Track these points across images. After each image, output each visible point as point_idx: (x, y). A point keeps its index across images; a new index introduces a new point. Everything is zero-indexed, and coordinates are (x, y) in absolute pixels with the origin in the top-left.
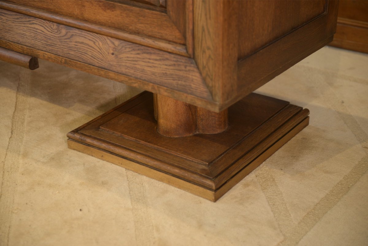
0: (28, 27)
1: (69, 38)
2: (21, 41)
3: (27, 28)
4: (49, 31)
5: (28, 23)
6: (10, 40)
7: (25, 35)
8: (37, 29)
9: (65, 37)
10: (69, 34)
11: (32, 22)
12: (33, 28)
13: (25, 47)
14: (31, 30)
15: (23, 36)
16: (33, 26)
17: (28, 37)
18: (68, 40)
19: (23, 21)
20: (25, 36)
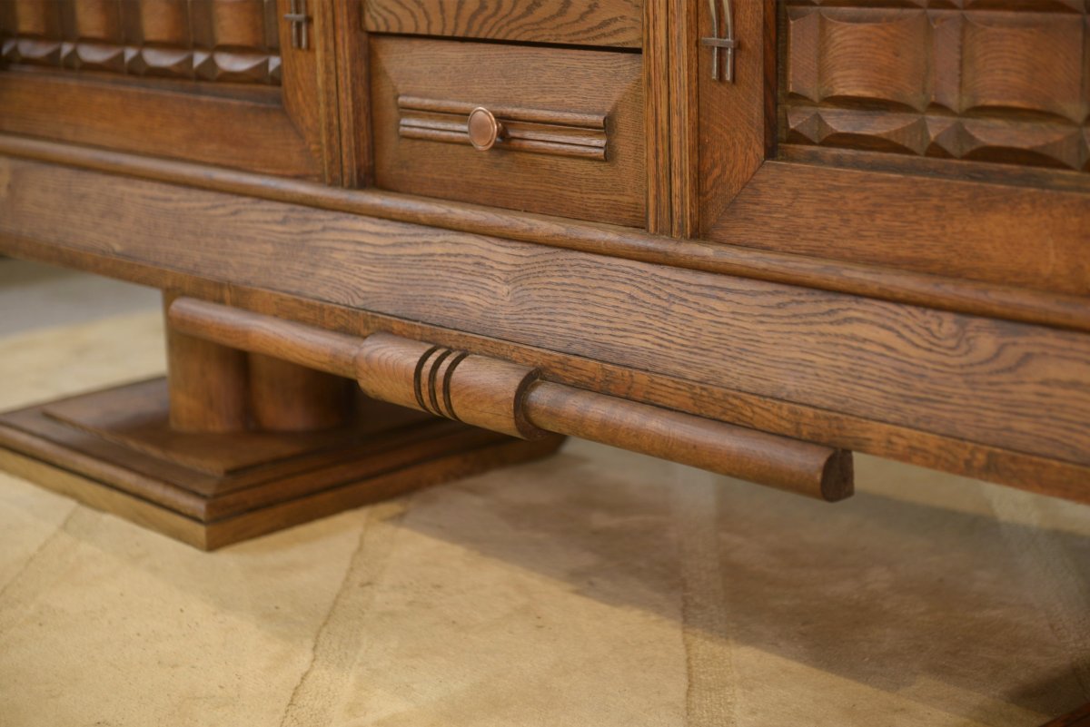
0: (822, 334)
1: (1010, 369)
2: (792, 388)
3: (822, 339)
4: (918, 346)
5: (828, 319)
6: (744, 388)
7: (811, 364)
8: (865, 340)
9: (994, 366)
10: (1012, 354)
11: (842, 315)
12: (846, 337)
13: (810, 412)
14: (837, 345)
15: (801, 368)
16: (847, 329)
17: (820, 372)
18: (1005, 378)
19: (806, 315)
20: (809, 370)
